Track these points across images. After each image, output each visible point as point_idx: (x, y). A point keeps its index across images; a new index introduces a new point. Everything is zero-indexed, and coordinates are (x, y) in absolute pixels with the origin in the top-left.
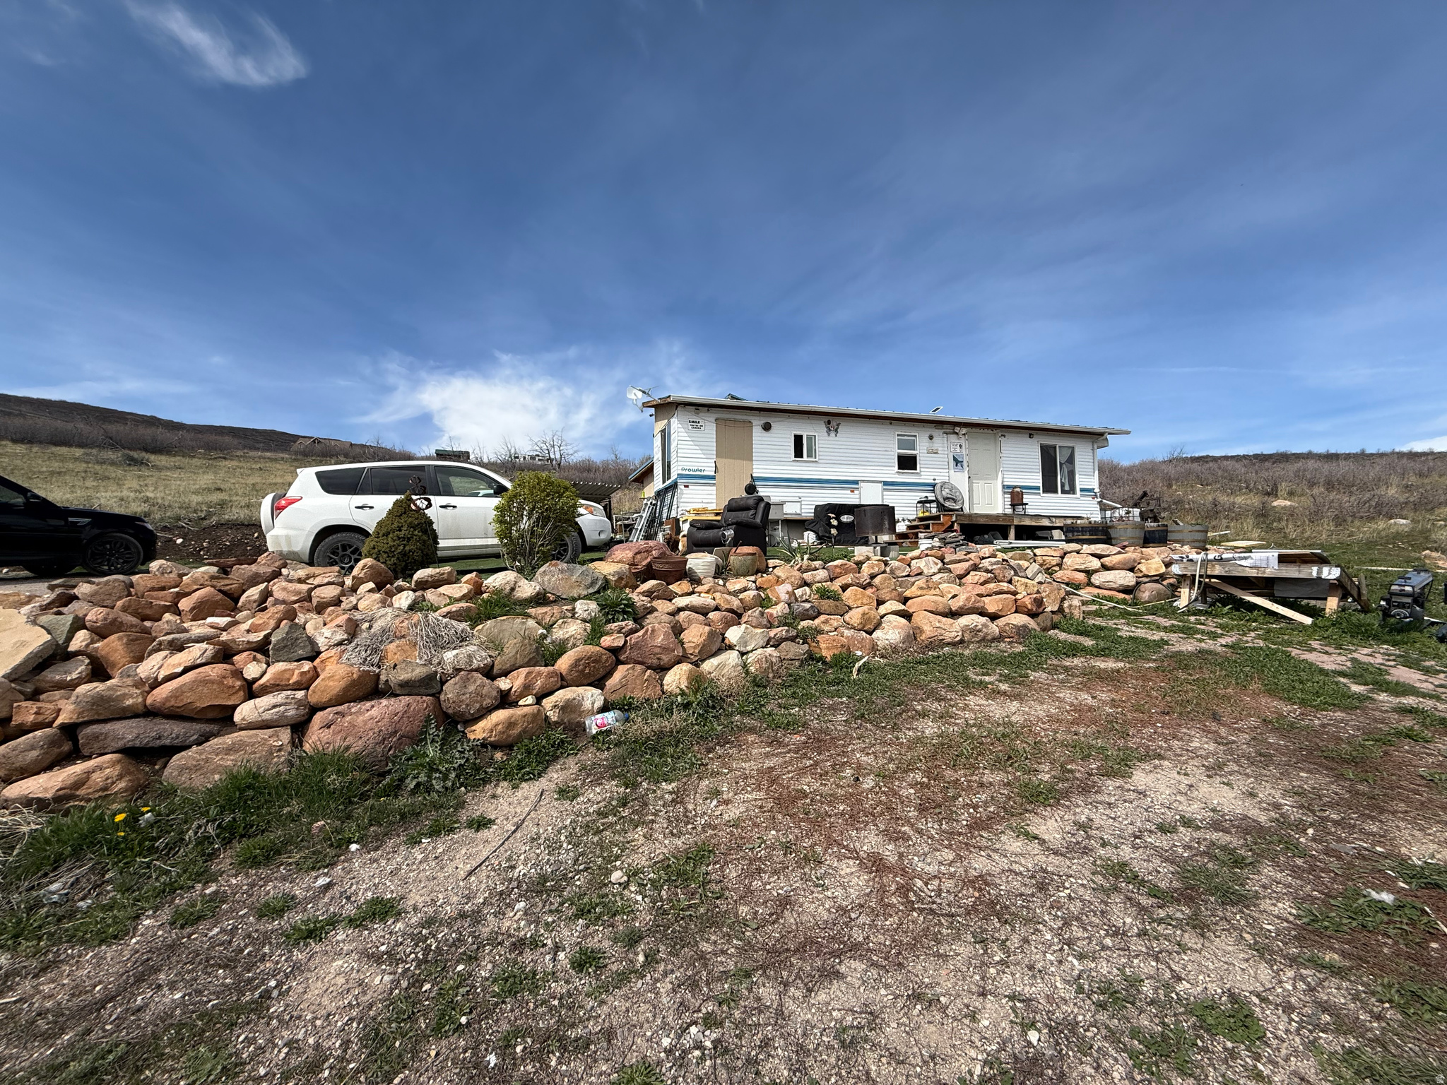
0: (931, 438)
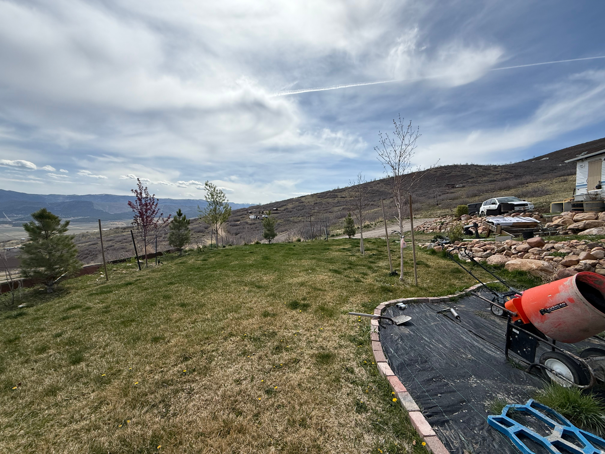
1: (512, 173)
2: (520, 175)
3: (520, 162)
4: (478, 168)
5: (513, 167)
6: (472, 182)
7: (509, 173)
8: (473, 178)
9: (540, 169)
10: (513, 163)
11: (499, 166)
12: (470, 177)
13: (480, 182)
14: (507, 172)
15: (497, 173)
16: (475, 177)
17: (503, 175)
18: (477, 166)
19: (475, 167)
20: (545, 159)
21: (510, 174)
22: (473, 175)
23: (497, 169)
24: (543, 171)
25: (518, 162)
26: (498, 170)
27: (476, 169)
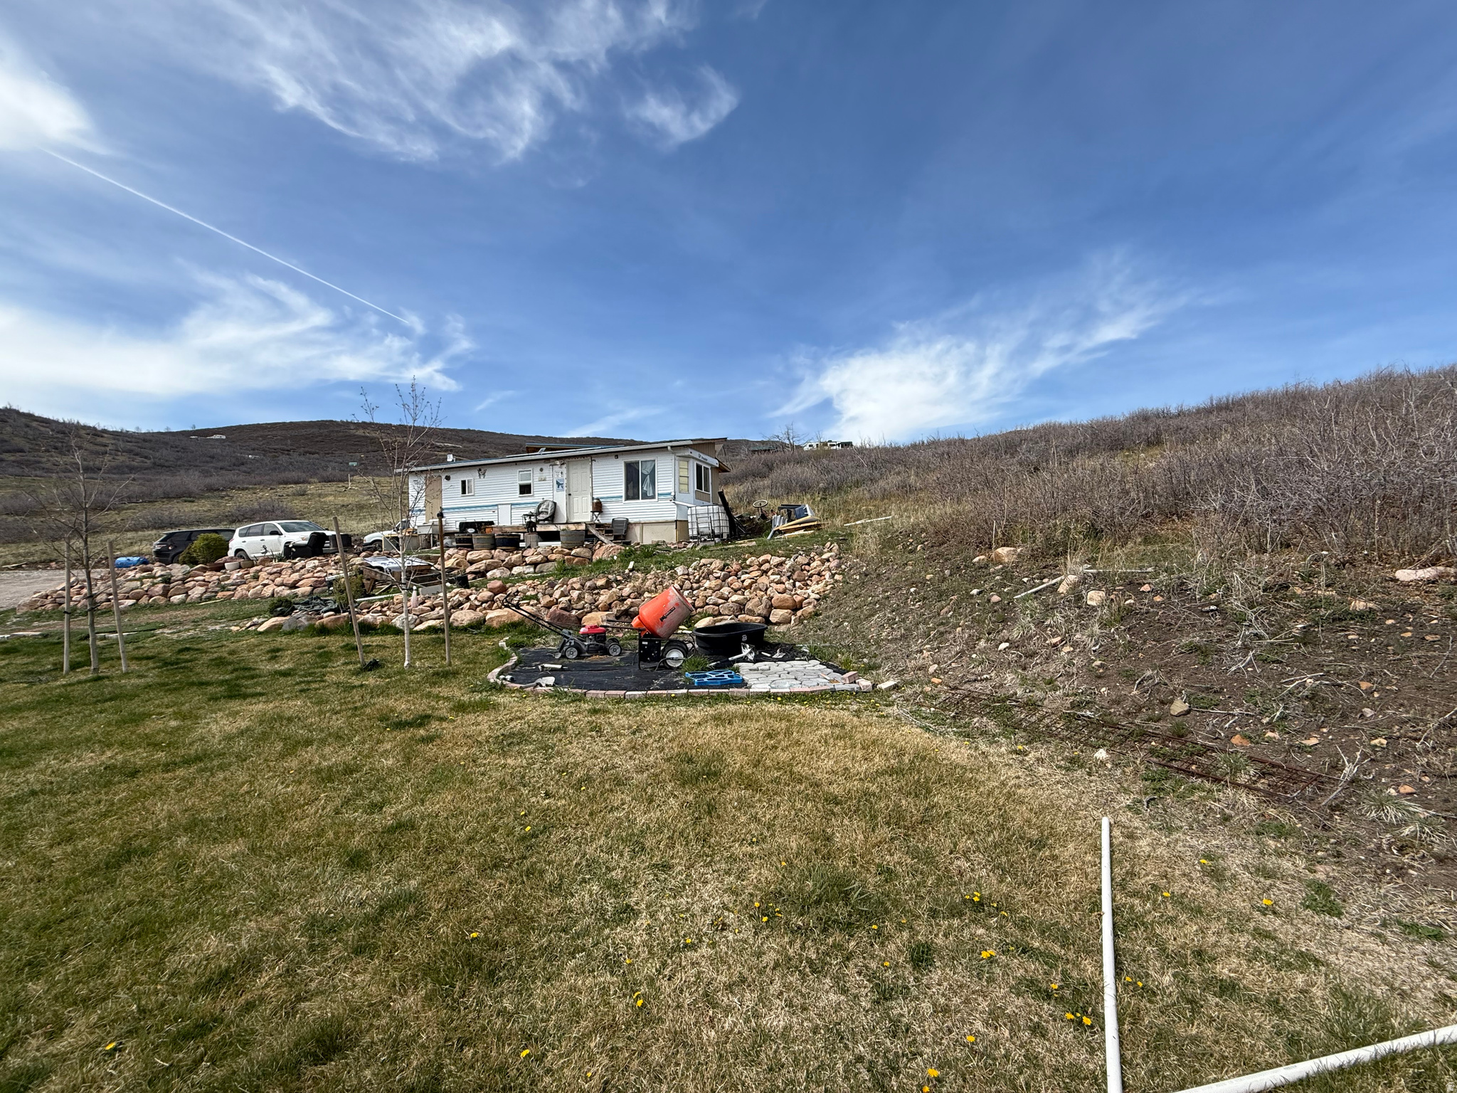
0: (541, 470)
1: (146, 457)
2: (166, 464)
3: (159, 433)
4: (34, 424)
5: (145, 441)
6: (19, 463)
7: (137, 454)
8: (22, 451)
9: (213, 457)
10: (143, 431)
11: (104, 431)
12: (8, 448)
13: (49, 465)
14: (130, 451)
15: (98, 448)
16: (26, 449)
17: (121, 458)
18: (30, 416)
19: (24, 420)
20: (217, 437)
21: (139, 459)
22: (19, 442)
23: (99, 439)
24: (220, 464)
25: (155, 431)
26: (104, 441)
27: (28, 426)
